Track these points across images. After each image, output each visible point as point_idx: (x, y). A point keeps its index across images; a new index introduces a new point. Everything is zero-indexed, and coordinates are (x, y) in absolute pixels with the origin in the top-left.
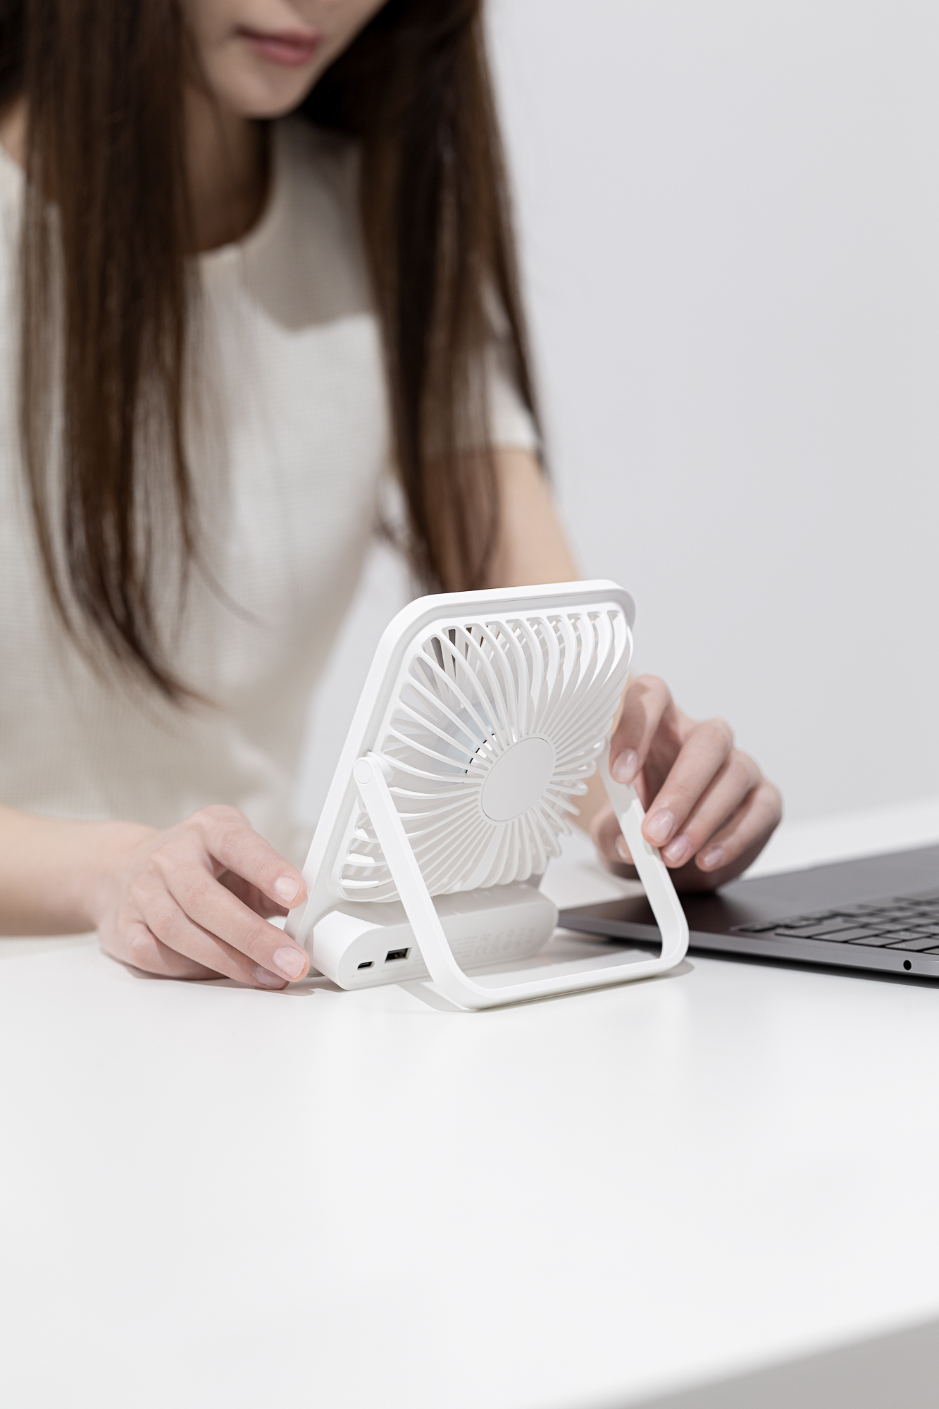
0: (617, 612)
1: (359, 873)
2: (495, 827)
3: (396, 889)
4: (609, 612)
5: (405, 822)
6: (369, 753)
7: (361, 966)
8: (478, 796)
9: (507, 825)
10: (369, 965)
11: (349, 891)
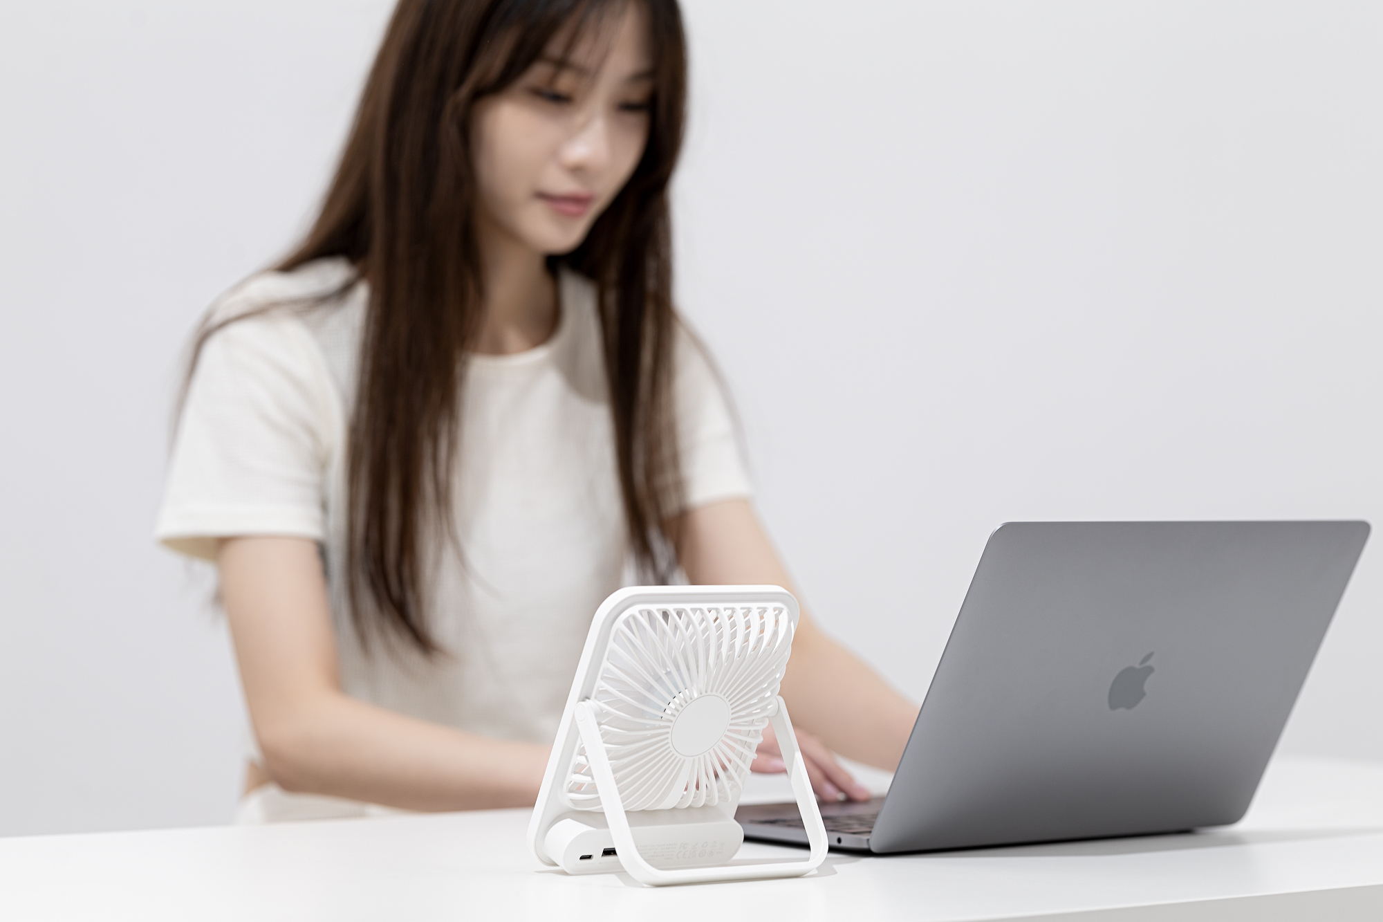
0: (782, 609)
1: (577, 788)
2: (685, 760)
3: (601, 804)
4: (775, 609)
5: (608, 751)
6: (587, 700)
7: (582, 858)
8: (669, 736)
9: (694, 760)
10: (589, 857)
11: (574, 801)
